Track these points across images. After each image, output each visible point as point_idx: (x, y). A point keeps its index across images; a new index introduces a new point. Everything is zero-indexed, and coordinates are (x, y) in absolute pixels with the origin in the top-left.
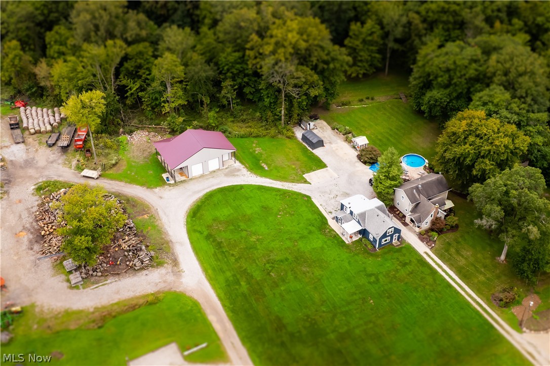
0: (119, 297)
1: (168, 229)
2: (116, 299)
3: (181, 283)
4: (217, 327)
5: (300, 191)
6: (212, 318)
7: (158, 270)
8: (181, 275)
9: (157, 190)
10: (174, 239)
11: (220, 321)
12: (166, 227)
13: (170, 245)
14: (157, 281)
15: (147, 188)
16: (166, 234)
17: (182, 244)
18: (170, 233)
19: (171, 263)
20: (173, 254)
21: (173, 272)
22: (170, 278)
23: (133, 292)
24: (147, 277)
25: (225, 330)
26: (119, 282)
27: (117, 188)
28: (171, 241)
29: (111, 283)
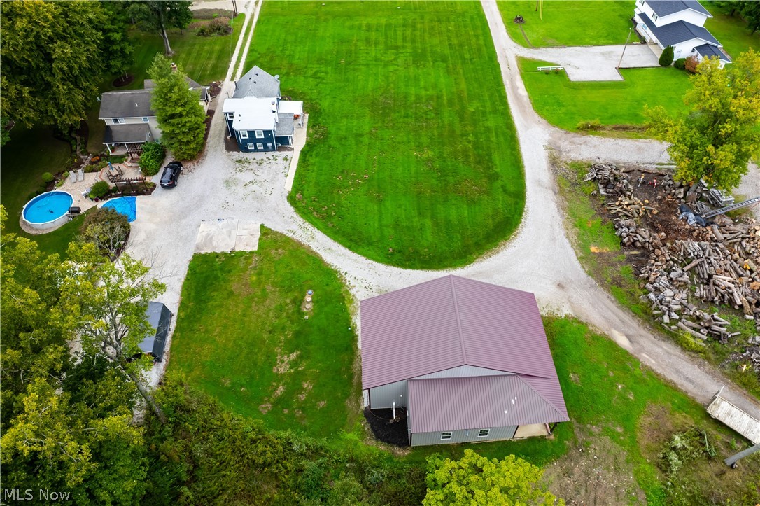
0: (637, 143)
1: (556, 214)
2: (641, 143)
3: (550, 135)
4: (520, 84)
5: (294, 215)
6: (522, 91)
7: (581, 158)
8: (550, 144)
9: (566, 311)
10: (550, 195)
11: (514, 88)
12: (559, 219)
13: (557, 188)
14: (583, 147)
15: (586, 324)
16: (561, 207)
17: (539, 183)
18: (553, 206)
19: (561, 162)
20: (555, 173)
21: (560, 151)
22: (564, 144)
23: (618, 144)
24: (598, 155)
25: (512, 80)
26: (639, 160)
27: (658, 350)
28: (555, 193)
29: (650, 163)
